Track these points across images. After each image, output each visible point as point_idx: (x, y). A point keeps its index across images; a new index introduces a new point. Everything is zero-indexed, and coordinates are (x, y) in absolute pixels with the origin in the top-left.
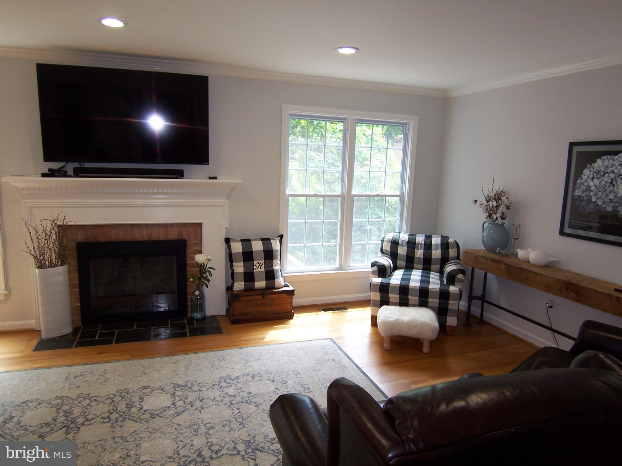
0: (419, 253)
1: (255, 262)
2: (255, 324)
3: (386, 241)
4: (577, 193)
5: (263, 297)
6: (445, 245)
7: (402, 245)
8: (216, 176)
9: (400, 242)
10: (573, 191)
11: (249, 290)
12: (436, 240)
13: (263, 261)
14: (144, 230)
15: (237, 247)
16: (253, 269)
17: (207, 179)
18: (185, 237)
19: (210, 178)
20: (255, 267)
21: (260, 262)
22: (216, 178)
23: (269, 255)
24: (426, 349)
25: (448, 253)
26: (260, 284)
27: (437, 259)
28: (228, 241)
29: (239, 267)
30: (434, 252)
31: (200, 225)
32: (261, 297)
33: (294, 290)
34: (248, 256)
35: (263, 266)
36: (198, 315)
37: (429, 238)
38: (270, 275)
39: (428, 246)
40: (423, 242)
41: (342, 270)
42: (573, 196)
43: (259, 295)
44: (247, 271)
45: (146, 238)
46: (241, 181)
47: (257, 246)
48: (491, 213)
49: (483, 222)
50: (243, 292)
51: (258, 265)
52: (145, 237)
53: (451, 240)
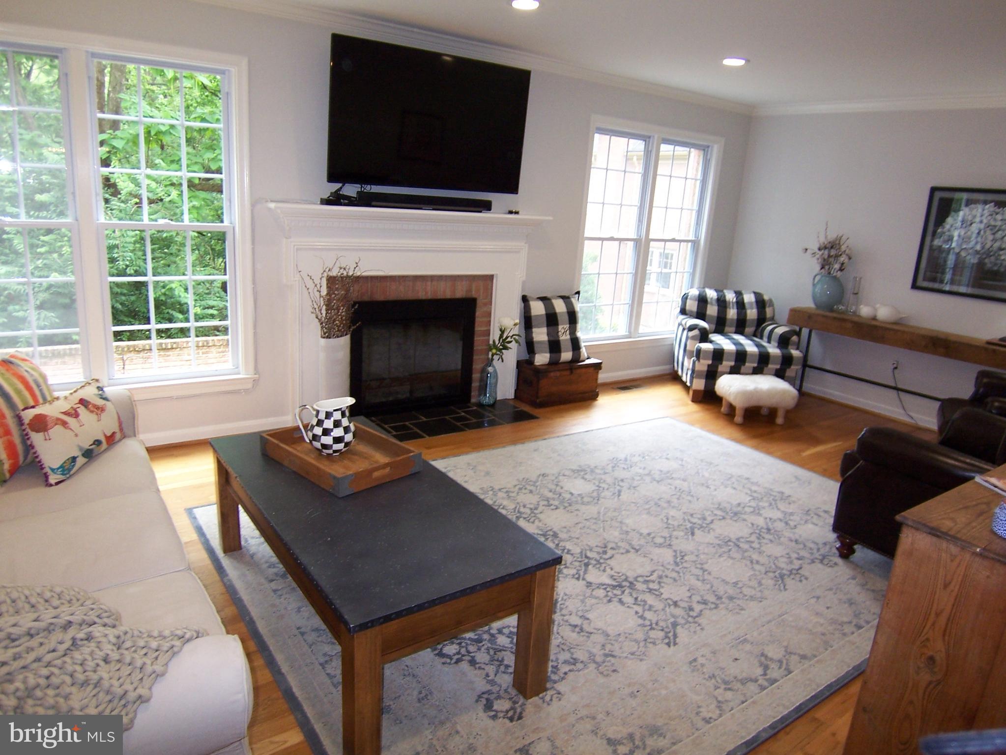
0: (732, 313)
1: (560, 327)
2: (562, 407)
3: (691, 299)
4: (937, 242)
5: (572, 372)
6: (761, 303)
7: (712, 304)
8: (517, 210)
9: (709, 300)
10: (932, 241)
11: (554, 363)
12: (749, 298)
13: (568, 326)
14: (429, 283)
15: (538, 309)
16: (558, 336)
17: (505, 213)
18: (474, 294)
19: (511, 212)
20: (560, 333)
21: (565, 326)
22: (517, 213)
23: (572, 317)
24: (780, 420)
25: (765, 312)
26: (566, 355)
27: (753, 320)
28: (525, 299)
29: (540, 334)
30: (749, 312)
31: (490, 278)
32: (568, 372)
33: (601, 363)
34: (552, 319)
35: (568, 332)
36: (487, 399)
37: (739, 294)
38: (575, 344)
39: (741, 305)
40: (735, 300)
41: (630, 338)
42: (931, 246)
43: (567, 370)
44: (552, 339)
45: (430, 296)
46: (551, 218)
47: (560, 307)
48: (825, 264)
49: (814, 274)
50: (547, 367)
51: (563, 331)
52: (429, 293)
53: (766, 298)
